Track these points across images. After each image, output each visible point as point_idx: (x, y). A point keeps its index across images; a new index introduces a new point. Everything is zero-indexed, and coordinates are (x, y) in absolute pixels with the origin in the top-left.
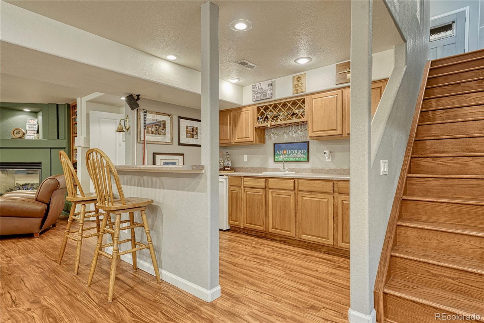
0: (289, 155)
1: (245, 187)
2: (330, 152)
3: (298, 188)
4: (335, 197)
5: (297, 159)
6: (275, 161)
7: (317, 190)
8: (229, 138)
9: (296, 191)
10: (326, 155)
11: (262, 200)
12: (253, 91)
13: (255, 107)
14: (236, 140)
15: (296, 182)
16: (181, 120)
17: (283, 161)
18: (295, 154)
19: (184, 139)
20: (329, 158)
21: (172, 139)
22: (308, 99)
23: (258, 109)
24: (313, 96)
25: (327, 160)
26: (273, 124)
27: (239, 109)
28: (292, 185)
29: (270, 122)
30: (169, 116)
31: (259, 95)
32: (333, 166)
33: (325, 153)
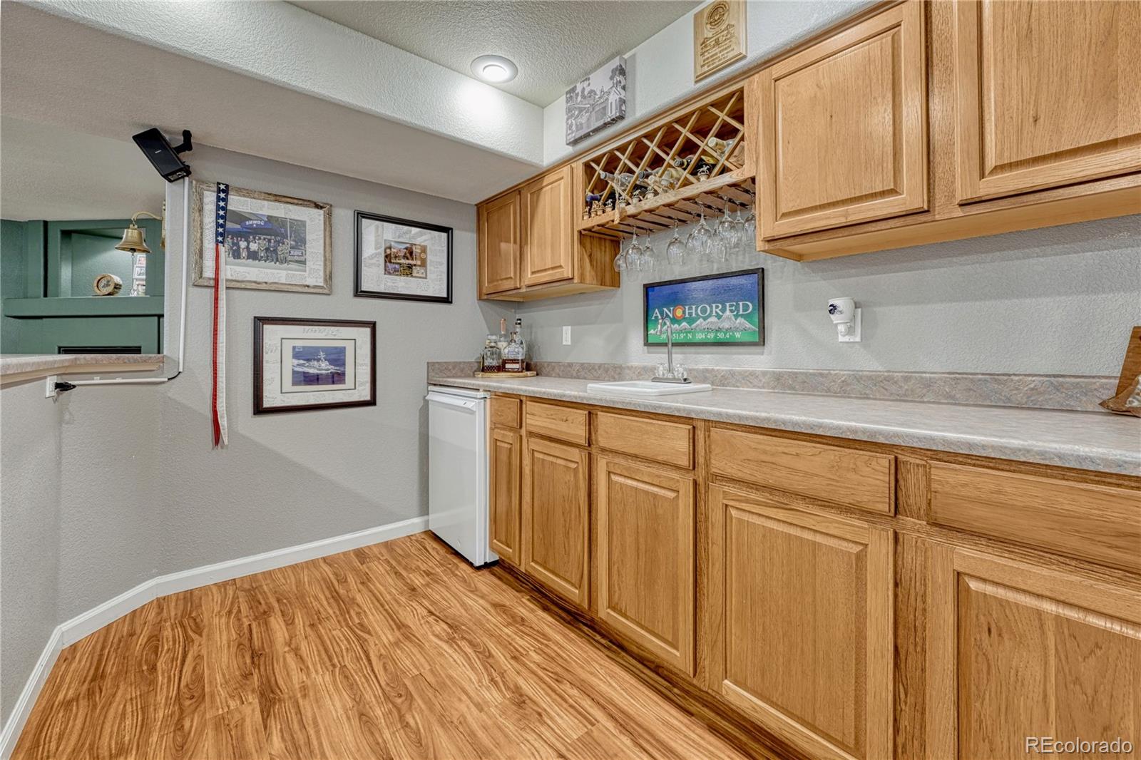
0: (691, 320)
1: (531, 434)
2: (857, 305)
3: (707, 465)
4: (909, 538)
5: (721, 336)
6: (647, 343)
7: (800, 485)
8: (512, 275)
9: (701, 473)
10: (835, 318)
11: (577, 487)
12: (569, 110)
13: (579, 166)
14: (529, 278)
15: (700, 435)
16: (365, 222)
17: (666, 345)
18: (713, 319)
19: (374, 278)
20: (850, 331)
21: (329, 278)
22: (754, 89)
23: (589, 170)
24: (778, 70)
25: (841, 339)
26: (631, 210)
27: (535, 181)
28: (683, 445)
29: (620, 205)
30: (317, 206)
31: (583, 120)
32: (869, 364)
33: (833, 309)
